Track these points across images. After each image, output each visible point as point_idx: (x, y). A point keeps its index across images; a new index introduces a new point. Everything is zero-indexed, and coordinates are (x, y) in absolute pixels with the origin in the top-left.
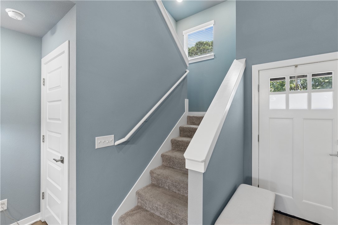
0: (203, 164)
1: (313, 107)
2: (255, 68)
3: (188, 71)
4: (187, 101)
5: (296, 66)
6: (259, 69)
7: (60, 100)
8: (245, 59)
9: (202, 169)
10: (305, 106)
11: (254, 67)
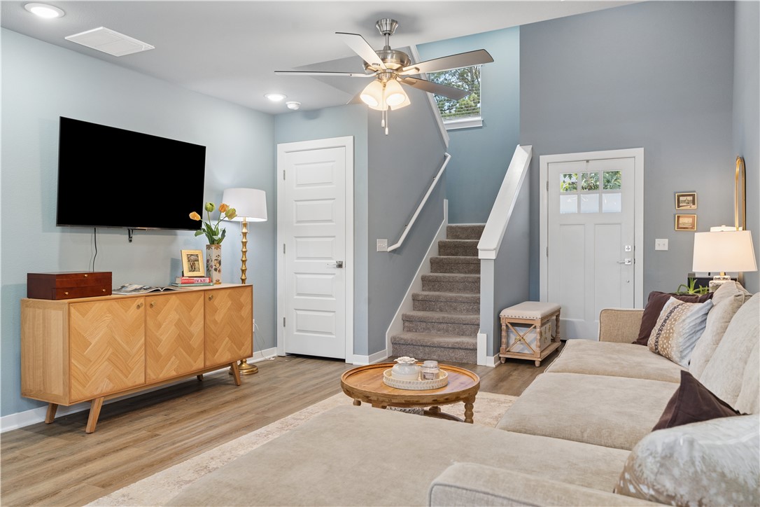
0: (494, 252)
1: (604, 209)
2: (544, 159)
3: (449, 157)
4: (446, 202)
5: (588, 161)
6: (549, 161)
7: (334, 199)
8: (531, 146)
9: (493, 256)
10: (596, 209)
11: (541, 157)
